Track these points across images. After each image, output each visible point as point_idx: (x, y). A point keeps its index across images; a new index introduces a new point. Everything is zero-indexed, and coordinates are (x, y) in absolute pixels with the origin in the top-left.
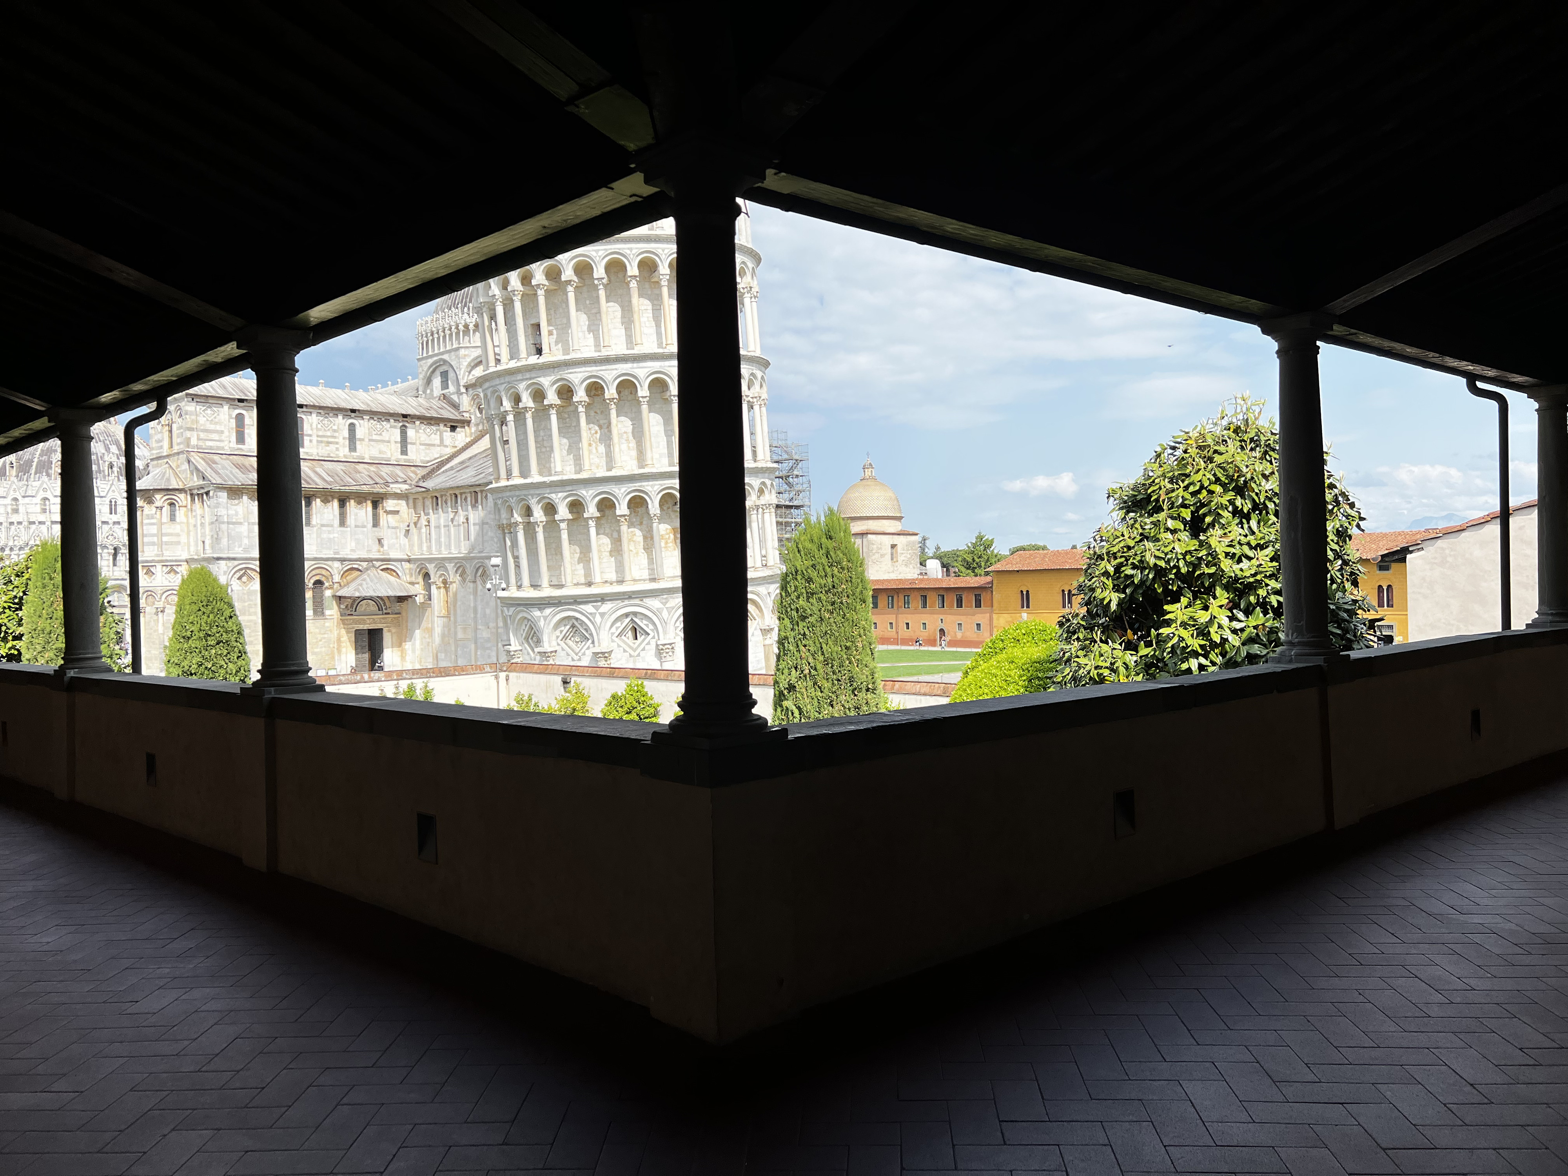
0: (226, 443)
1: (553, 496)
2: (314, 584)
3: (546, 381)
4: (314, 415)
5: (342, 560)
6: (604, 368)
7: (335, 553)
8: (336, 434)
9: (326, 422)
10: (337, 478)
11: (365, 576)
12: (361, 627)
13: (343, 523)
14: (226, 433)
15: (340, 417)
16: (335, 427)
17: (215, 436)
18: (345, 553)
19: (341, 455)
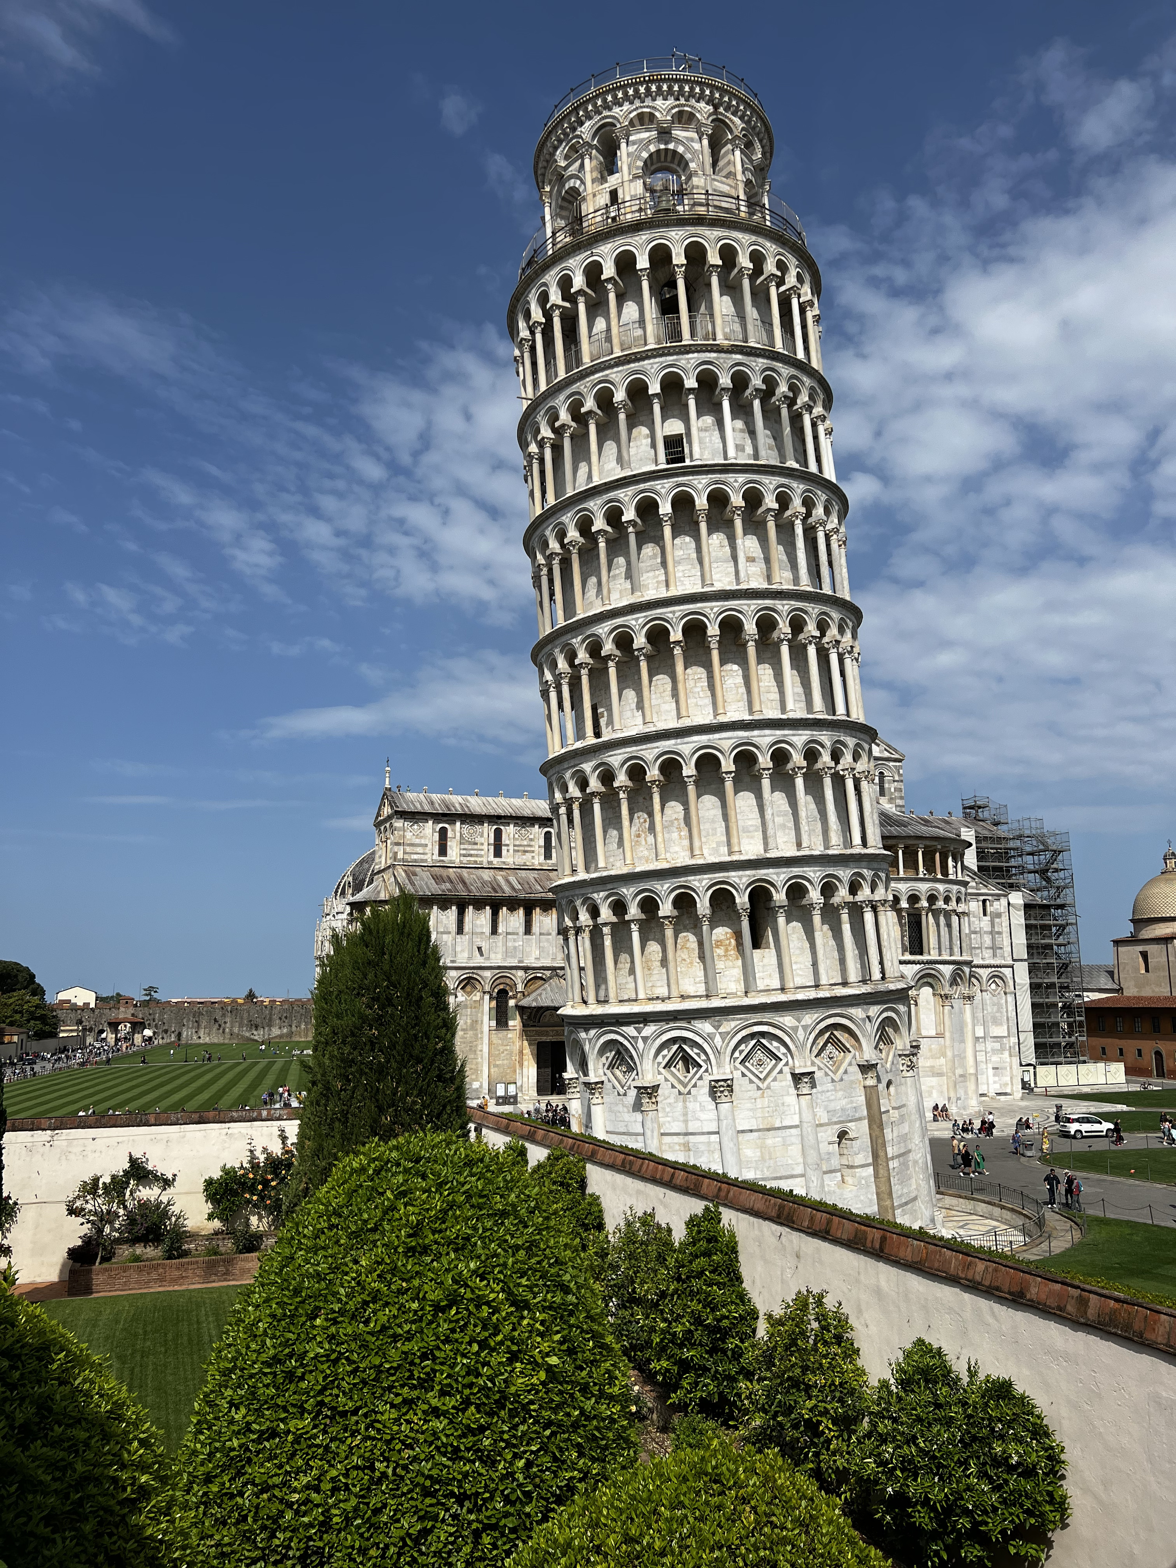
0: (429, 855)
1: (595, 895)
2: (498, 993)
3: (587, 767)
4: (512, 826)
5: (526, 969)
6: (644, 747)
7: (520, 962)
8: (532, 843)
9: (523, 830)
10: (527, 886)
11: (546, 985)
12: (544, 1039)
13: (528, 930)
14: (430, 846)
15: (537, 827)
16: (531, 837)
17: (419, 850)
18: (530, 961)
19: (536, 863)
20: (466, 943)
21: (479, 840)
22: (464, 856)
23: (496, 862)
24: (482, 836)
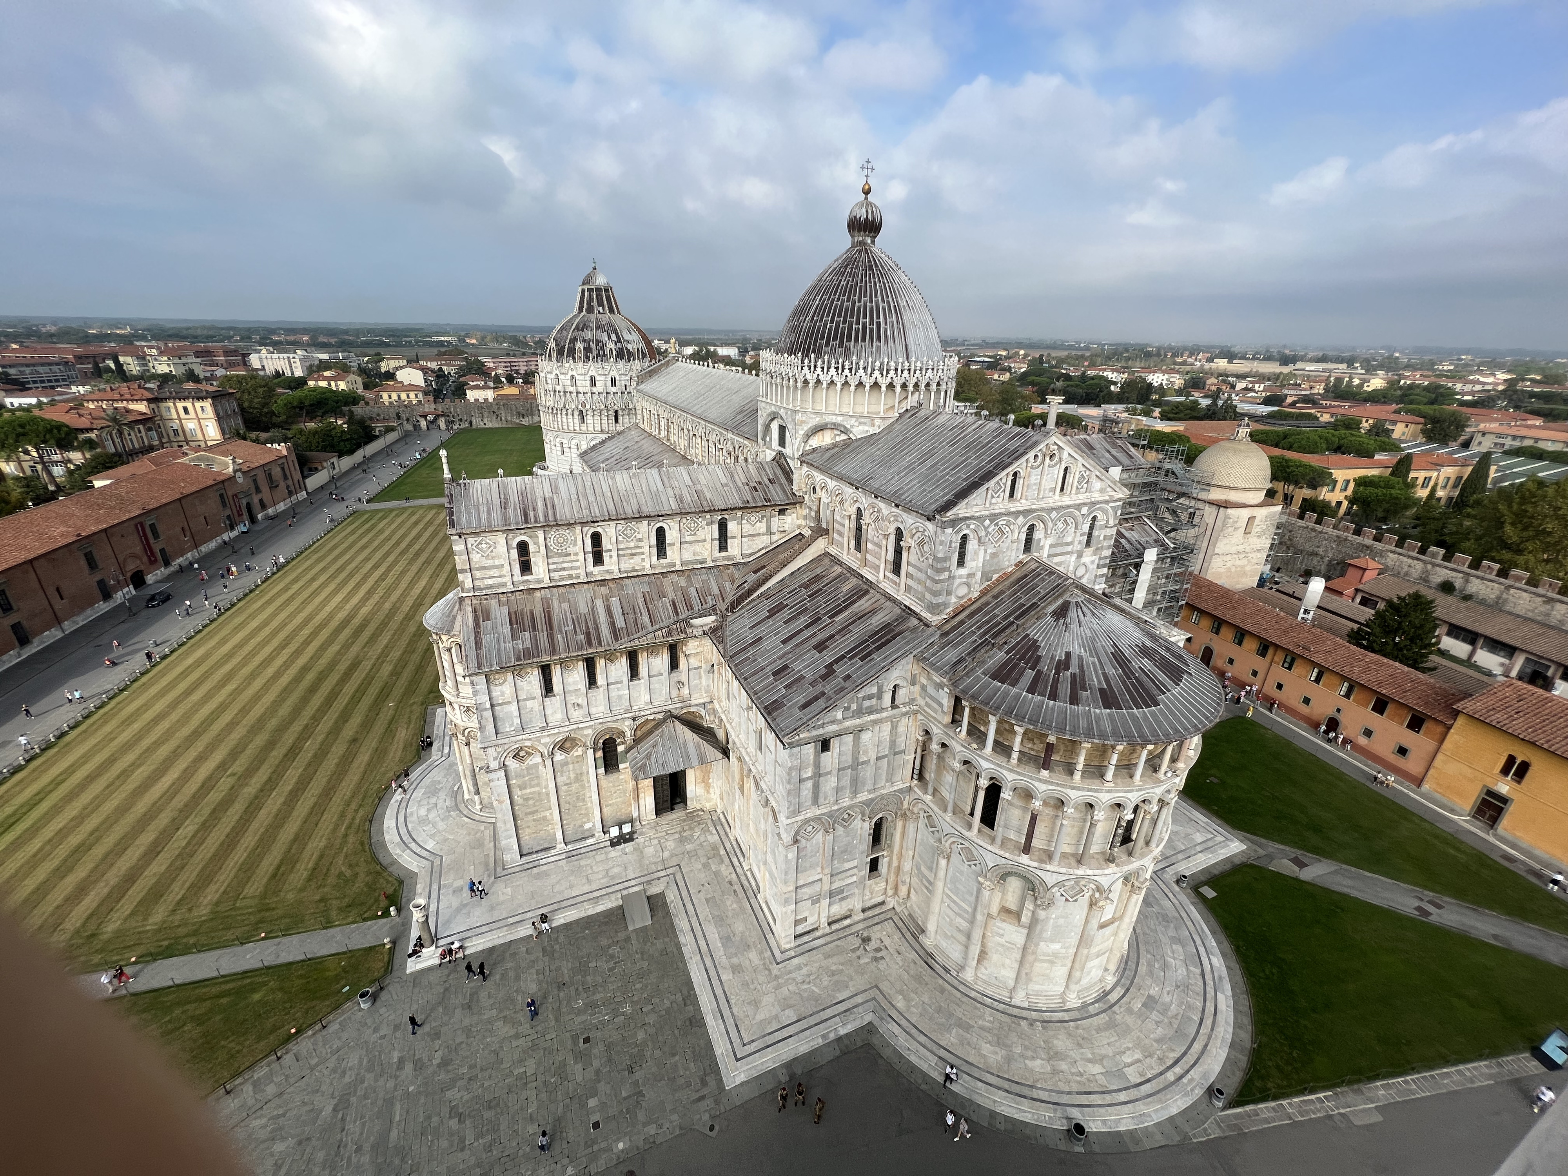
0: (508, 578)
2: (603, 744)
4: (613, 527)
5: (634, 717)
7: (626, 710)
8: (641, 544)
9: (628, 530)
11: (660, 729)
12: (661, 773)
13: (634, 675)
14: (507, 566)
15: (645, 524)
16: (639, 536)
17: (493, 572)
18: (638, 707)
19: (648, 566)
20: (558, 705)
21: (571, 549)
22: (555, 571)
23: (598, 572)
24: (575, 545)
